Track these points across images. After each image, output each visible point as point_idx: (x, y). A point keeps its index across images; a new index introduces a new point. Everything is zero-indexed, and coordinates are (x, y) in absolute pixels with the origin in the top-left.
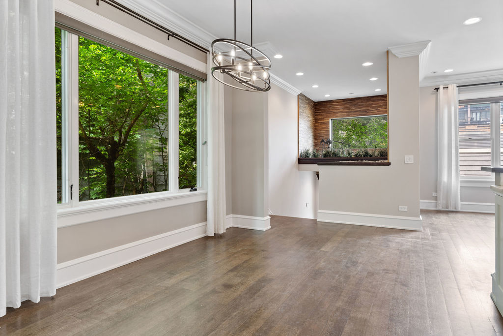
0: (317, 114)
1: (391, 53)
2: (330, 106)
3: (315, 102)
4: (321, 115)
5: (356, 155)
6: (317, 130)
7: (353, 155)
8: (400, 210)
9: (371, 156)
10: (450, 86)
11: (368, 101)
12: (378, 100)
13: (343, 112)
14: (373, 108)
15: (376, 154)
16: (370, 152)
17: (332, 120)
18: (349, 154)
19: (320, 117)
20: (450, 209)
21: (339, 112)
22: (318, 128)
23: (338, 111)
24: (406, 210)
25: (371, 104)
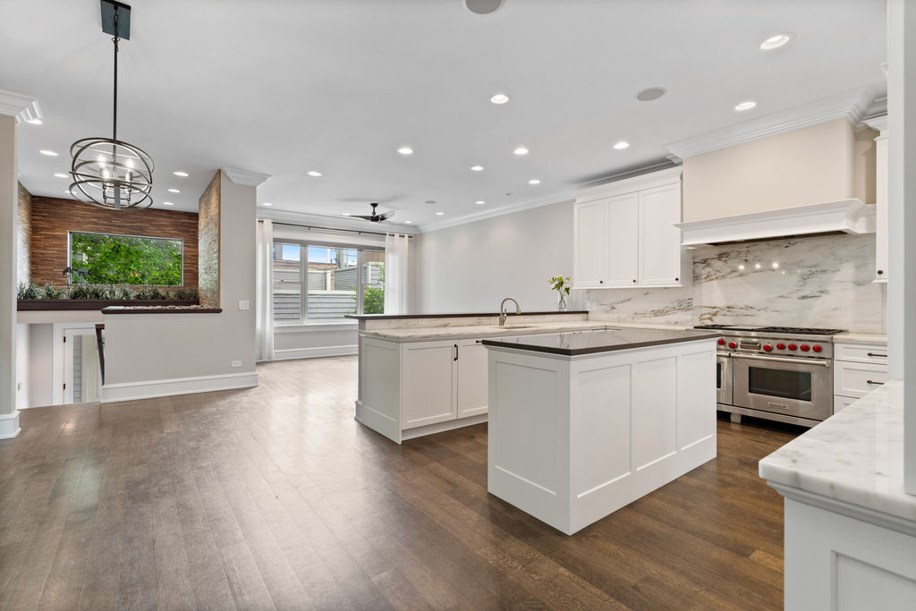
0: (37, 218)
1: (225, 174)
2: (69, 210)
3: (33, 197)
4: (48, 222)
5: (138, 297)
6: (37, 248)
7: (132, 296)
8: (233, 365)
9: (163, 298)
10: (265, 220)
11: (146, 215)
12: (161, 216)
13: (97, 224)
14: (153, 226)
15: (172, 294)
16: (162, 292)
17: (71, 233)
18: (126, 294)
19: (42, 224)
20: (265, 359)
21: (89, 223)
22: (42, 244)
23: (88, 220)
24: (240, 365)
25: (153, 220)
